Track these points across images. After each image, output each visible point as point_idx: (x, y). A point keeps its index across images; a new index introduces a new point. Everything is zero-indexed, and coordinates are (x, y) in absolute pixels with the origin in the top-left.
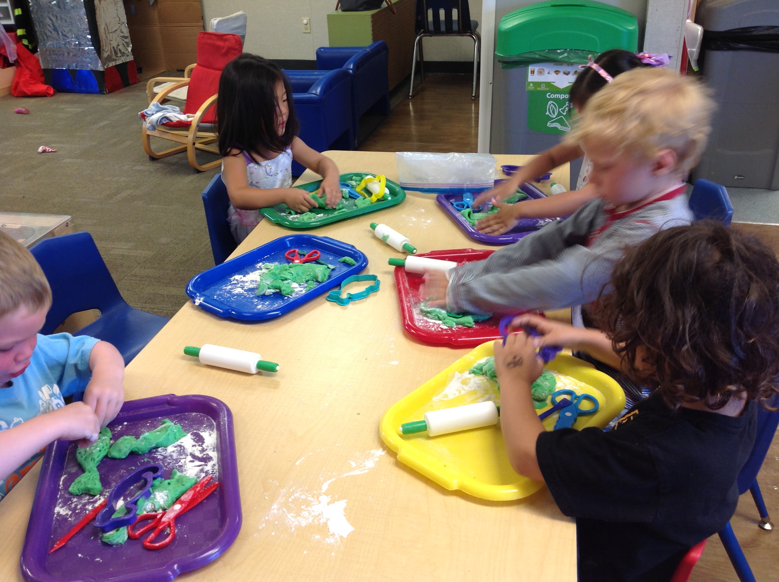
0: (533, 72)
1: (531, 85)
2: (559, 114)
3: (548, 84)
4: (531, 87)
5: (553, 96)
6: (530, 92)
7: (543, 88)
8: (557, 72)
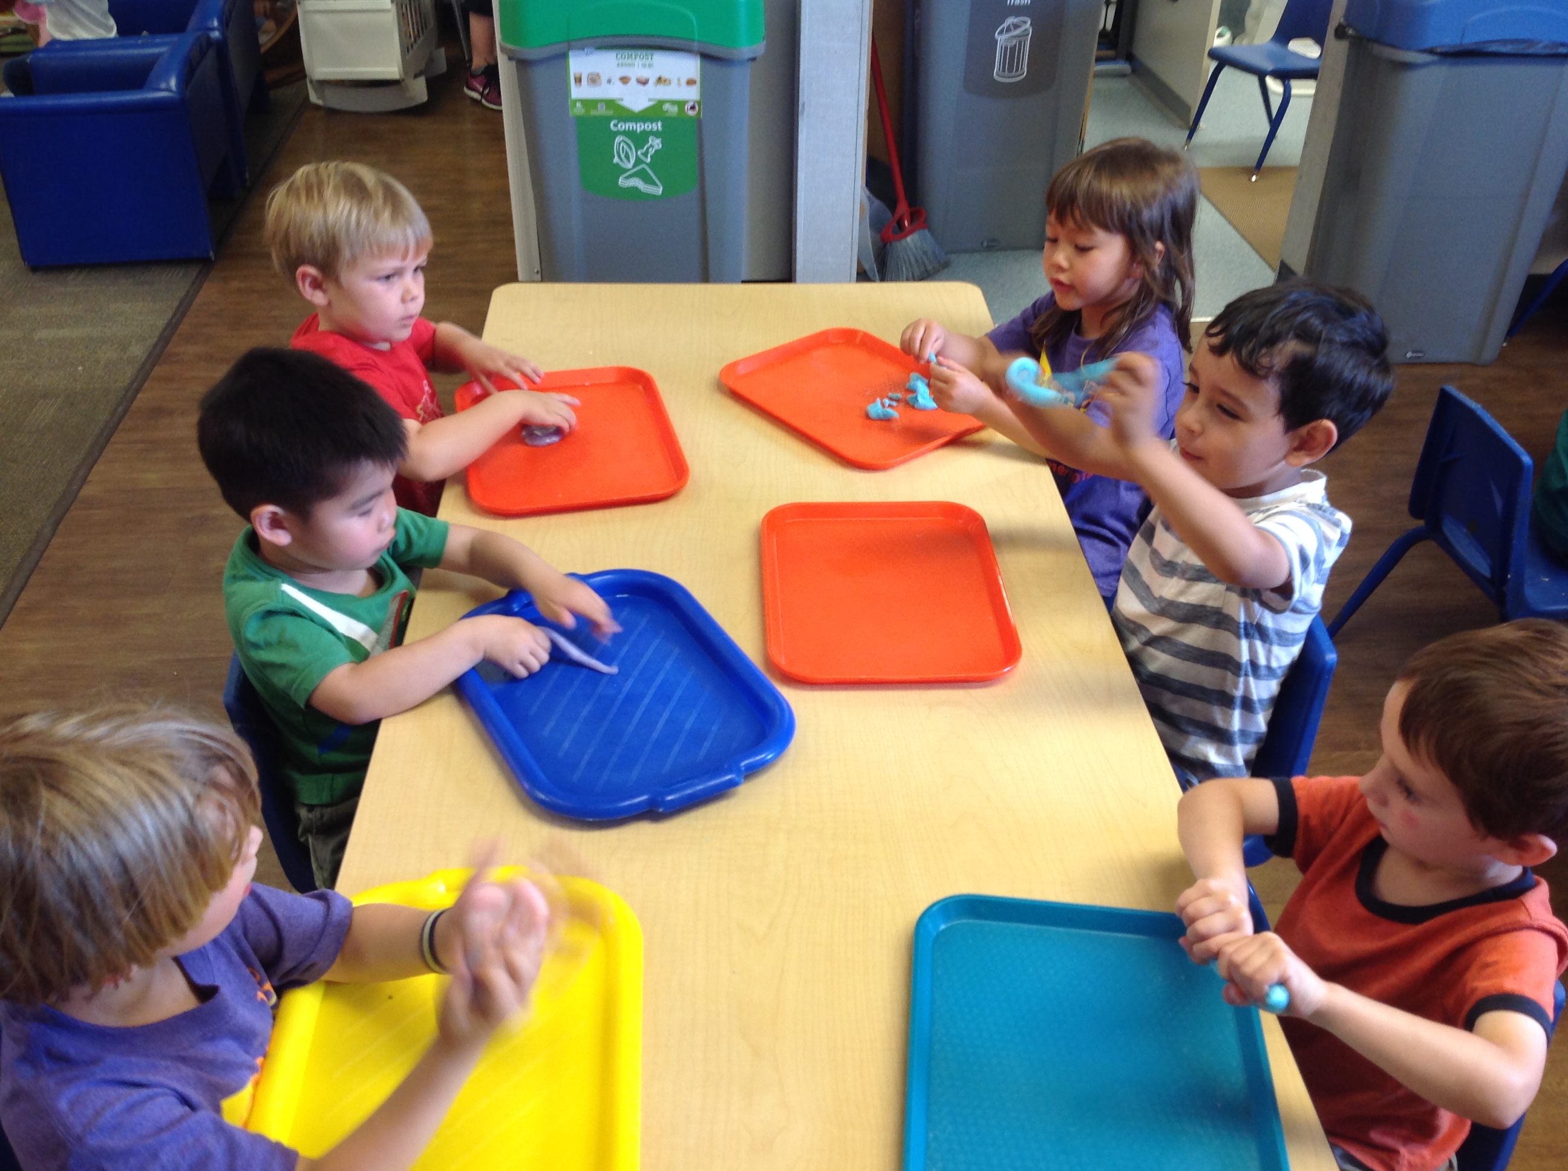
0: (578, 80)
1: (578, 105)
2: (638, 161)
3: (610, 103)
4: (578, 110)
5: (623, 126)
6: (579, 119)
7: (601, 111)
8: (625, 80)
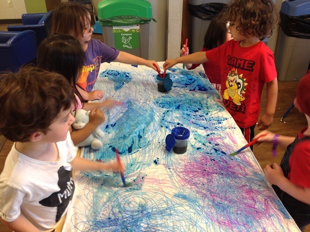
2: (127, 42)
3: (121, 30)
4: (115, 31)
5: (123, 35)
6: (115, 33)
7: (119, 31)
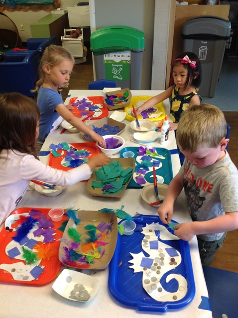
0: (106, 56)
1: (106, 61)
2: (117, 73)
5: (114, 65)
6: (105, 64)
7: (110, 62)
8: (115, 56)
